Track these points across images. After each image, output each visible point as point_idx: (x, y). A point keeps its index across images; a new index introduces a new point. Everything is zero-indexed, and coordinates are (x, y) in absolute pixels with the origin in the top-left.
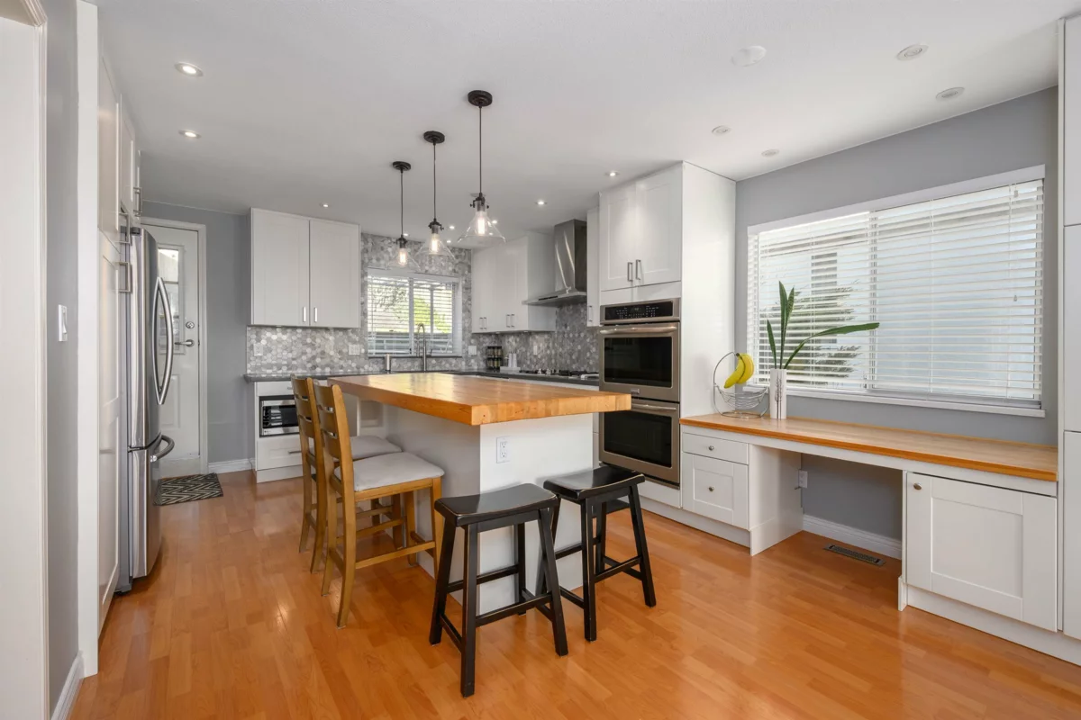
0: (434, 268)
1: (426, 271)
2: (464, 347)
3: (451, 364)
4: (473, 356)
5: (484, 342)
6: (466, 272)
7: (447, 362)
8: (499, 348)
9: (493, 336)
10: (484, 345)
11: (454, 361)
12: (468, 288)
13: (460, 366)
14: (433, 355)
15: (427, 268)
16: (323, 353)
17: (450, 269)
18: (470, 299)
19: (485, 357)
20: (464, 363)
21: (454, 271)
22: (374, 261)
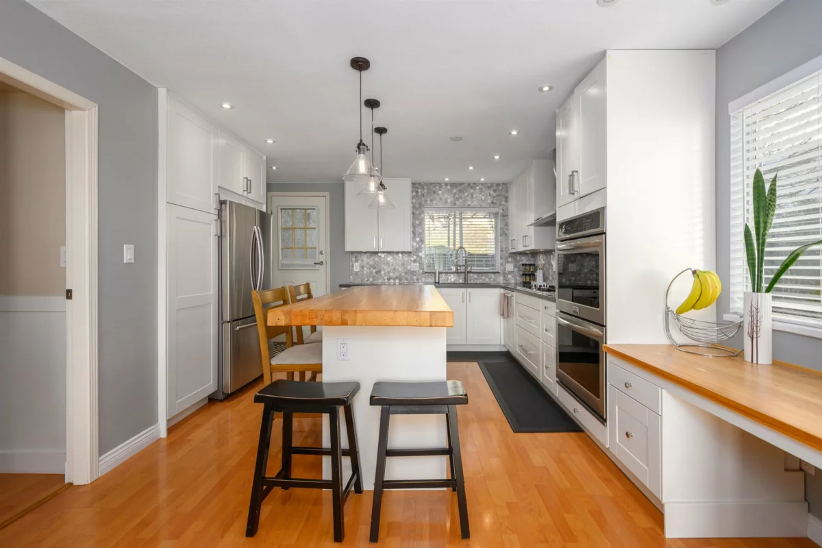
0: (475, 203)
1: (469, 205)
2: (502, 264)
3: (490, 278)
4: (510, 273)
5: (520, 260)
6: (503, 203)
7: (487, 277)
8: (534, 265)
9: (530, 255)
10: (521, 263)
11: (492, 276)
12: (505, 216)
13: (498, 280)
14: (472, 271)
15: (469, 203)
16: (395, 269)
17: (489, 201)
18: (507, 225)
19: (521, 273)
20: (502, 278)
21: (493, 203)
22: (429, 202)
